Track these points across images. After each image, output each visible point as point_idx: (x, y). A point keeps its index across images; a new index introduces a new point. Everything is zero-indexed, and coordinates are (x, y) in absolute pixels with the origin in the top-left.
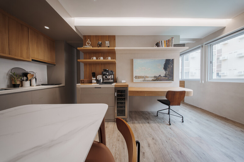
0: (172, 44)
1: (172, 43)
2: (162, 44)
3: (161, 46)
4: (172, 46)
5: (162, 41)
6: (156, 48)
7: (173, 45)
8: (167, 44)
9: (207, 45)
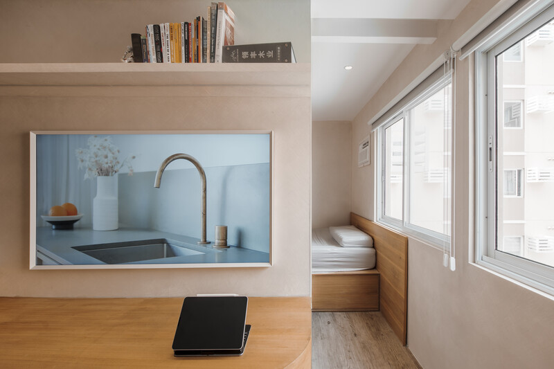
0: (214, 45)
1: (214, 36)
2: (158, 43)
3: (153, 56)
4: (213, 56)
5: (157, 29)
6: (127, 66)
7: (219, 52)
8: (187, 43)
9: (469, 53)
